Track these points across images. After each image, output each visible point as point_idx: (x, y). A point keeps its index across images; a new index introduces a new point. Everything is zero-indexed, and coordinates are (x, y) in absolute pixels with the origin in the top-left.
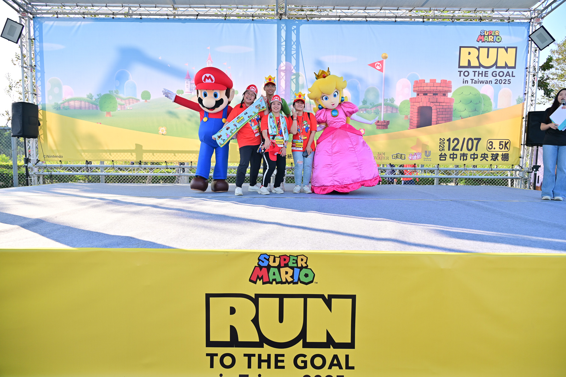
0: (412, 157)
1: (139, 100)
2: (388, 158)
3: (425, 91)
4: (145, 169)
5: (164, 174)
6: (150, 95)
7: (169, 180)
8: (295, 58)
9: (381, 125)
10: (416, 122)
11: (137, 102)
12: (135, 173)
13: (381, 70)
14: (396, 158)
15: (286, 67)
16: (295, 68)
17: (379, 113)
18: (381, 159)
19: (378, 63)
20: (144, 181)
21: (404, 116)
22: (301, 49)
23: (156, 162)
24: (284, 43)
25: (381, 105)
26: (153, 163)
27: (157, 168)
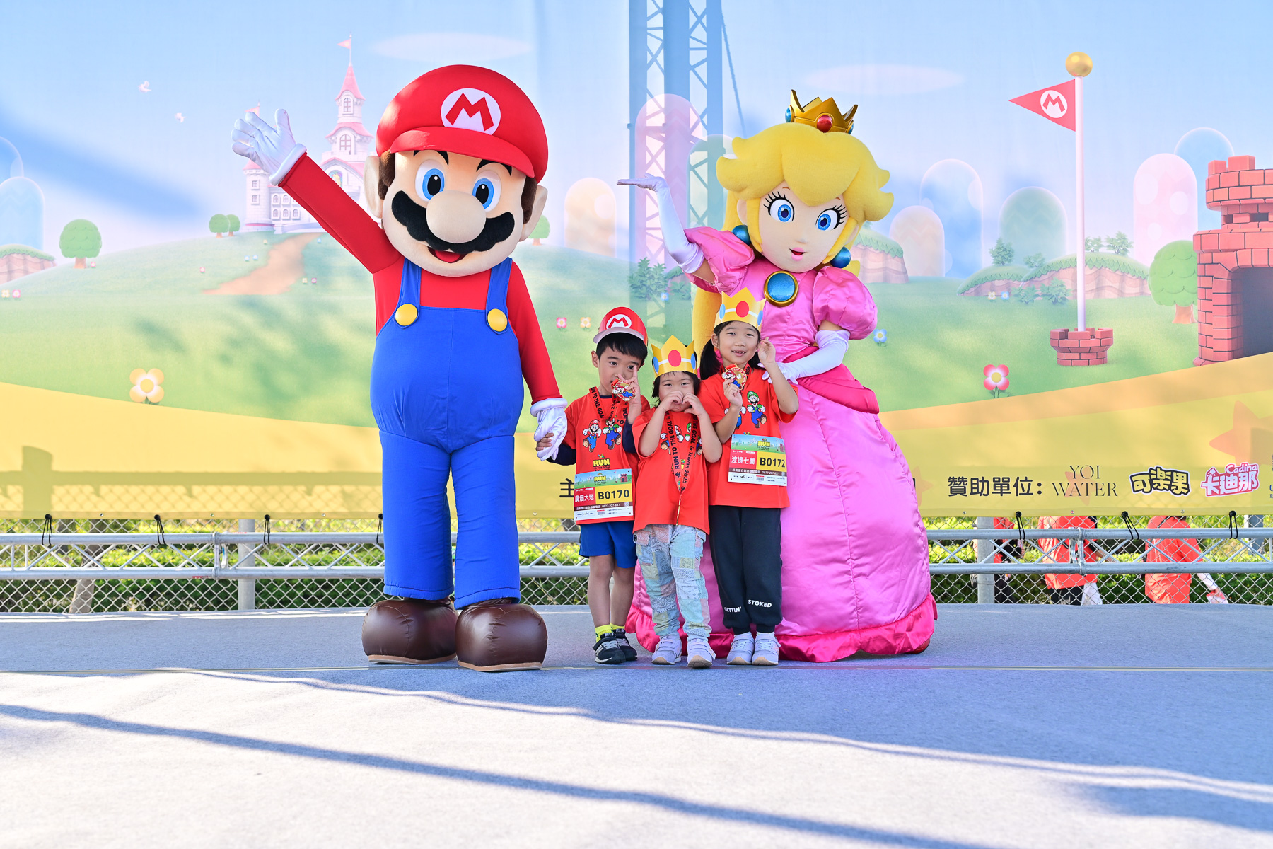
0: (1217, 484)
1: (50, 260)
2: (1112, 490)
3: (1258, 204)
4: (65, 548)
5: (147, 573)
6: (99, 238)
7: (169, 595)
8: (706, 82)
9: (1079, 350)
10: (1226, 334)
11: (44, 268)
12: (24, 570)
13: (1067, 121)
14: (1147, 489)
15: (667, 118)
16: (705, 119)
17: (1064, 299)
18: (1083, 492)
19: (1054, 94)
20: (56, 603)
21: (1174, 308)
22: (727, 45)
23: (113, 517)
24: (658, 21)
25: (1072, 264)
26: (101, 525)
27: (118, 547)
